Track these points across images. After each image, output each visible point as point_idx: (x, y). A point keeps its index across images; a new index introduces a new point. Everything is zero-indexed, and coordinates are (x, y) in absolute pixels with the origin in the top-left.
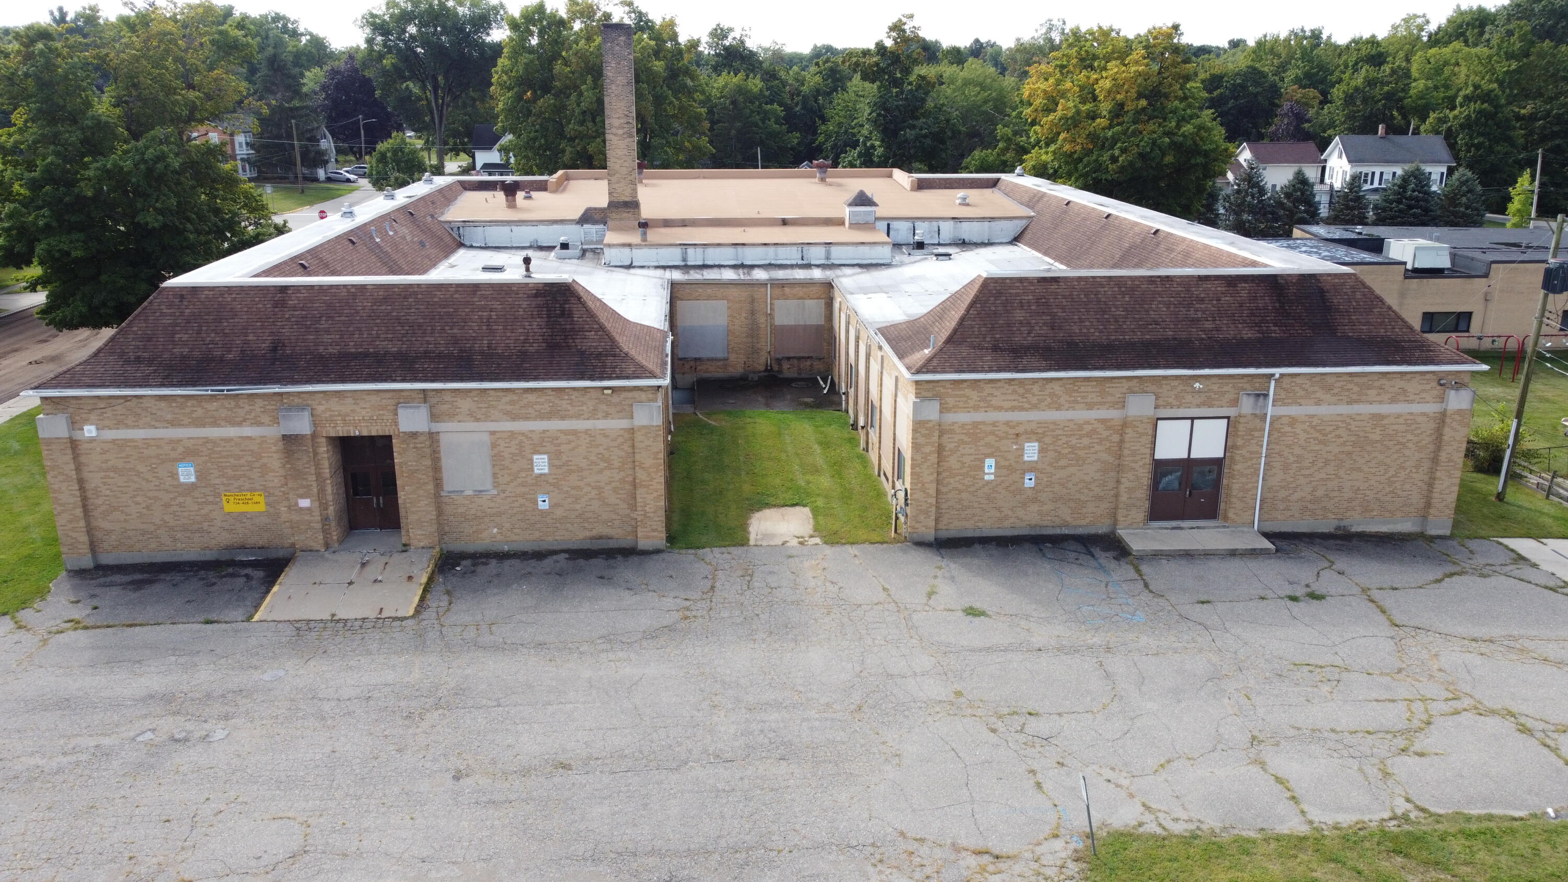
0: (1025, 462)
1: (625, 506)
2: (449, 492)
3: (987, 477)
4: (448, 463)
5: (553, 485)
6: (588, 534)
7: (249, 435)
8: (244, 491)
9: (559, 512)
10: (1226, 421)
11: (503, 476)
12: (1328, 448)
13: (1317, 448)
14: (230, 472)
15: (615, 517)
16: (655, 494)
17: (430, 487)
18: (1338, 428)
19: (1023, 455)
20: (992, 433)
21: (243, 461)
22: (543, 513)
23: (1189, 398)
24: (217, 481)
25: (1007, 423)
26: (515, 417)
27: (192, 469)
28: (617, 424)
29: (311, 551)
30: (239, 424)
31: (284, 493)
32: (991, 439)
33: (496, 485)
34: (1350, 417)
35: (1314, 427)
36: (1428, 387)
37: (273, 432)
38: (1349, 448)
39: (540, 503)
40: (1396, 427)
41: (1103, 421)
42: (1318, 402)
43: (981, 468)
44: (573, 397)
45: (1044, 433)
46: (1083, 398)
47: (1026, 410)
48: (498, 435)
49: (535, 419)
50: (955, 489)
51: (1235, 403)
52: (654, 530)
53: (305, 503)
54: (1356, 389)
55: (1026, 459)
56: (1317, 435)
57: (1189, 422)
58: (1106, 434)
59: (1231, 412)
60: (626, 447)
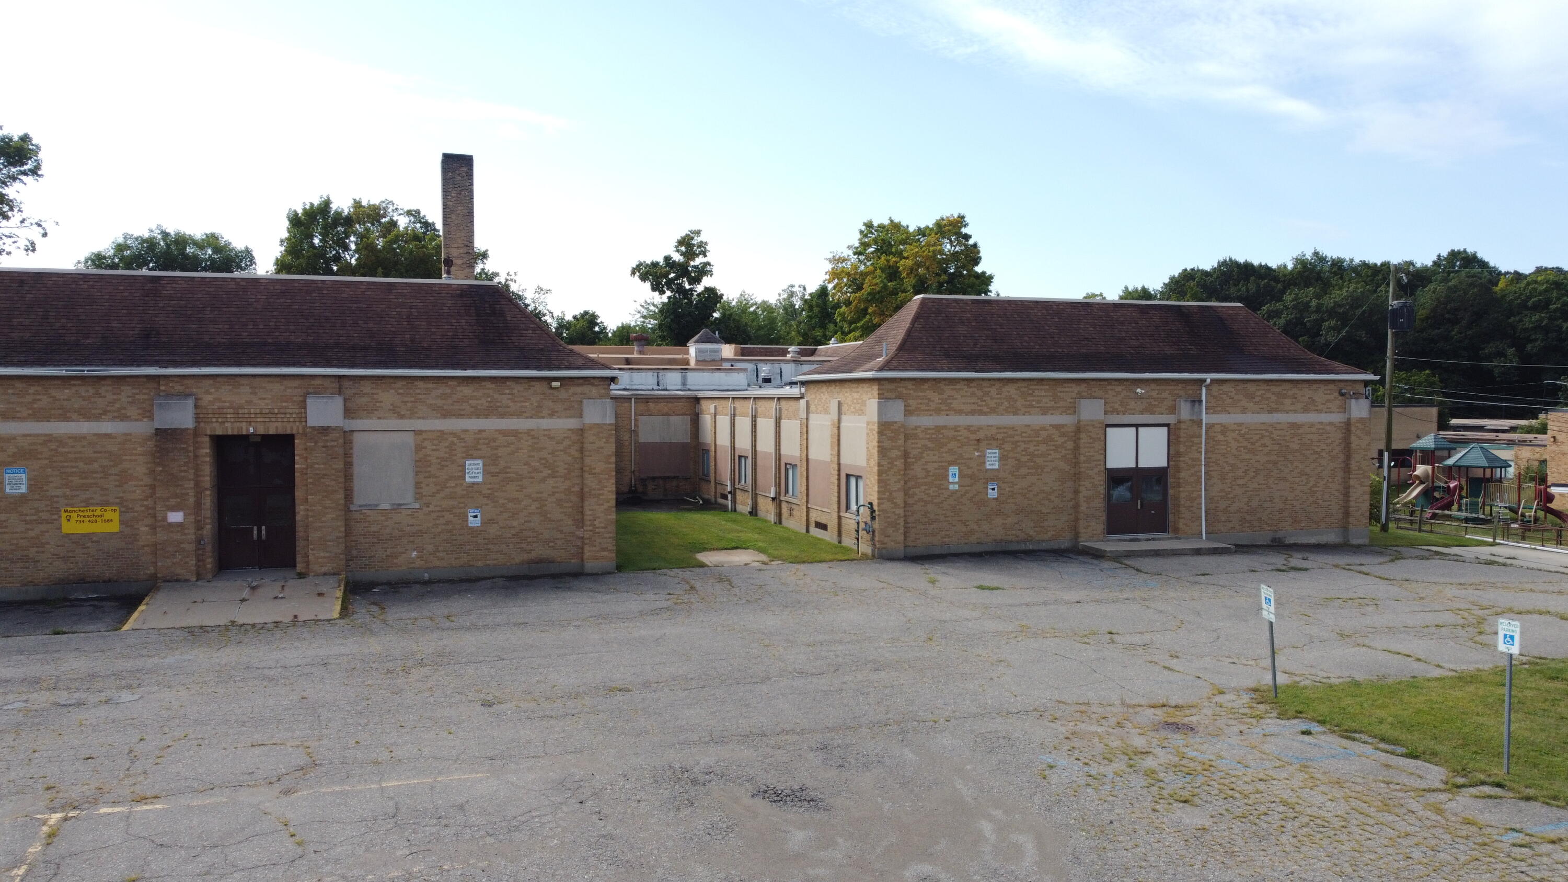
0: (987, 470)
1: (570, 522)
2: (360, 506)
3: (951, 487)
4: (360, 469)
5: (487, 497)
6: (525, 557)
7: (109, 431)
8: (93, 505)
9: (493, 530)
10: (1166, 429)
11: (428, 485)
12: (1257, 457)
13: (1247, 457)
14: (76, 480)
15: (559, 536)
16: (606, 506)
17: (340, 496)
18: (1263, 437)
19: (985, 463)
20: (954, 438)
21: (96, 466)
22: (473, 532)
23: (1132, 404)
24: (58, 492)
25: (968, 428)
26: (446, 414)
27: (24, 476)
28: (564, 424)
29: (177, 581)
30: (97, 418)
31: (148, 508)
32: (953, 445)
33: (418, 496)
34: (1271, 425)
35: (1242, 436)
36: (1332, 397)
37: (141, 428)
38: (1274, 458)
39: (471, 519)
40: (1309, 436)
41: (1056, 427)
42: (1244, 410)
43: (946, 477)
44: (515, 391)
45: (1003, 439)
46: (1039, 402)
47: (985, 414)
48: (424, 436)
49: (469, 416)
50: (921, 500)
51: (1173, 410)
52: (604, 549)
53: (176, 517)
54: (1274, 398)
55: (988, 467)
56: (1245, 444)
57: (1134, 429)
58: (1061, 440)
59: (1171, 419)
60: (574, 452)
